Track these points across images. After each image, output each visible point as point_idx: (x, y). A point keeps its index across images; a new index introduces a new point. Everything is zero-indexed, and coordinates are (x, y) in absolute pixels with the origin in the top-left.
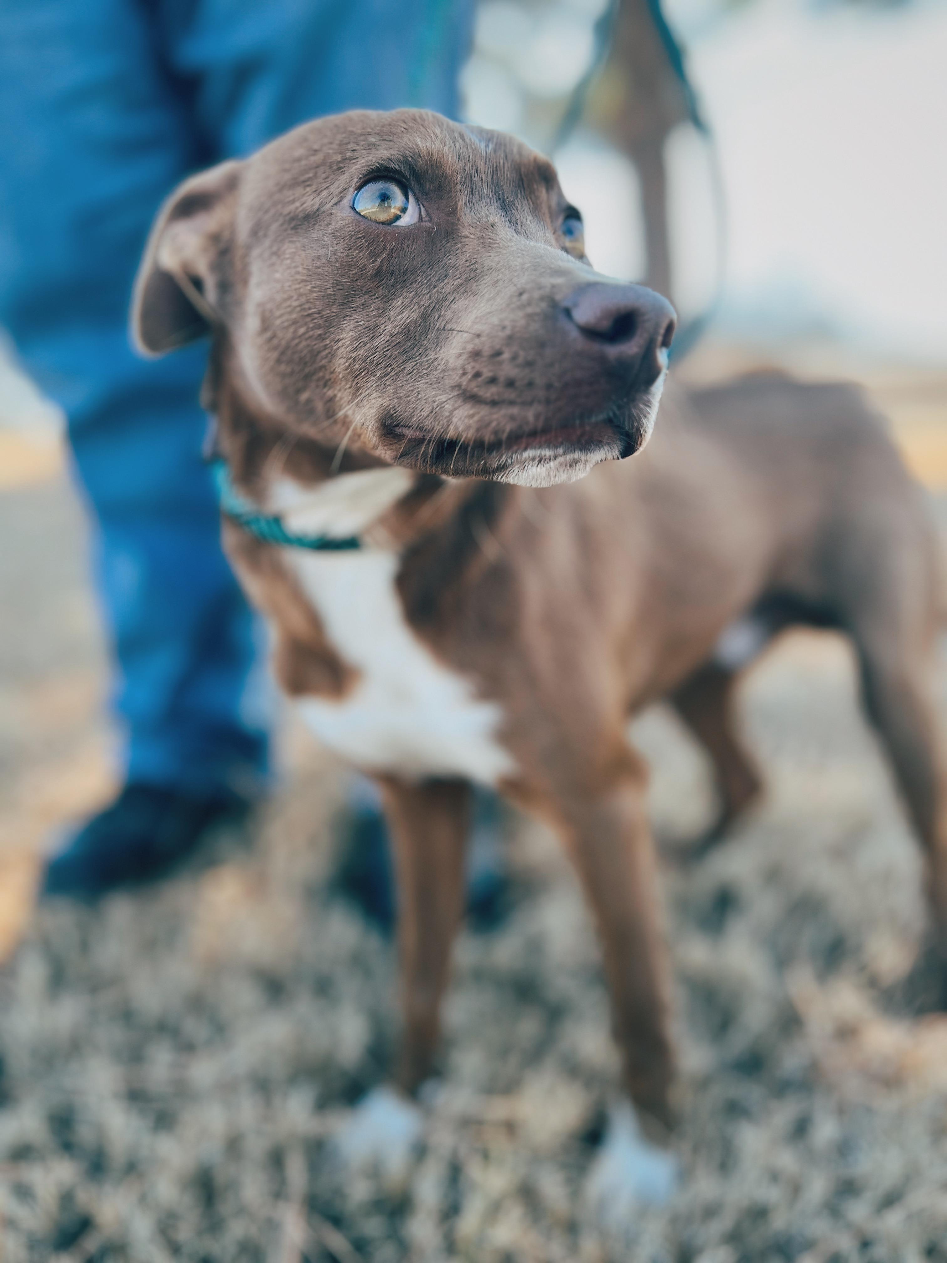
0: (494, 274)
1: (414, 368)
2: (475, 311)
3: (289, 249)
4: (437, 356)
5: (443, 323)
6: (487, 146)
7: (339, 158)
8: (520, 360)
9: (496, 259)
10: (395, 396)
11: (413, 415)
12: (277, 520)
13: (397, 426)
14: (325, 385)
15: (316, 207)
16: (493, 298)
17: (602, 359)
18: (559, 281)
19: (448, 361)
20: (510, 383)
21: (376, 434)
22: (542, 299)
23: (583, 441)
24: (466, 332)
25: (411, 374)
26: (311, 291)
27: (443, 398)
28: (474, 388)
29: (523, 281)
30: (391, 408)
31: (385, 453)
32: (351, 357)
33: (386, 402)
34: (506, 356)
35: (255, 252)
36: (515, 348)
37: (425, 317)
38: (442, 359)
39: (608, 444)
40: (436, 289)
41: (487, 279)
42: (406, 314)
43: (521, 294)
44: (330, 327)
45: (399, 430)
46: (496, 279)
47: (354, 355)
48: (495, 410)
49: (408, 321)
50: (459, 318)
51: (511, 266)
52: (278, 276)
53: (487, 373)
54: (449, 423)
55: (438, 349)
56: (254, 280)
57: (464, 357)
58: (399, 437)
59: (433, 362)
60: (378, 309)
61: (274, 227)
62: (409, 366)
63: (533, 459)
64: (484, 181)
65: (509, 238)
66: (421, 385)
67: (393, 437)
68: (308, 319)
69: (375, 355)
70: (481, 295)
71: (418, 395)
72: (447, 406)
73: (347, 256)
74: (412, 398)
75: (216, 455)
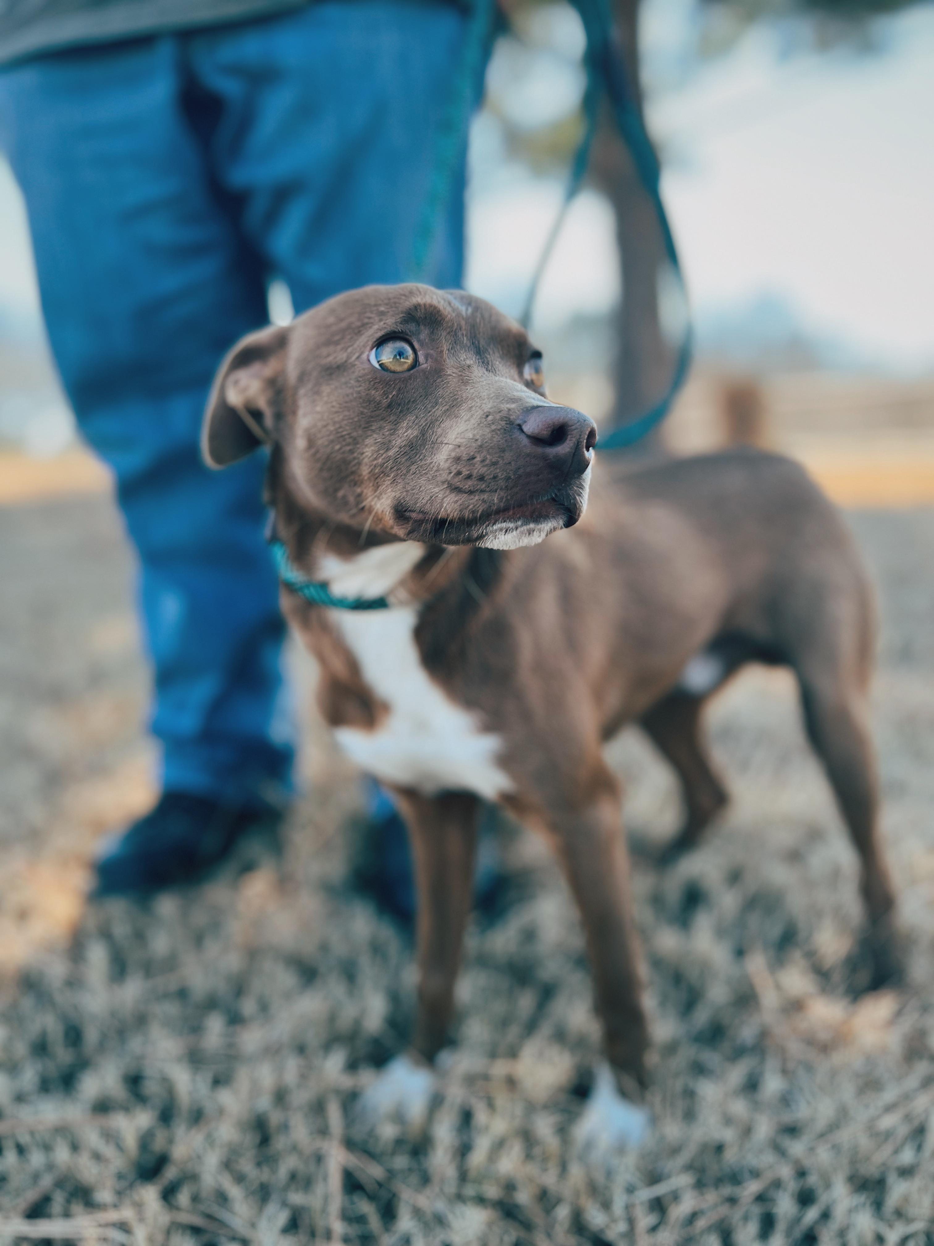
0: (470, 402)
1: (417, 469)
2: (457, 429)
3: (326, 389)
4: (432, 461)
5: (436, 437)
6: (467, 309)
7: (359, 324)
8: (488, 462)
9: (472, 391)
10: (405, 490)
11: (416, 502)
12: (324, 586)
13: (405, 511)
14: (355, 484)
15: (345, 359)
16: (469, 420)
17: (545, 458)
18: (513, 406)
19: (439, 464)
20: (481, 478)
21: (392, 518)
22: (502, 419)
23: (534, 516)
24: (451, 444)
25: (415, 474)
26: (343, 420)
27: (437, 490)
28: (457, 482)
29: (488, 406)
30: (401, 499)
31: (399, 531)
32: (372, 465)
33: (398, 494)
34: (478, 459)
35: (302, 392)
36: (485, 453)
37: (423, 433)
38: (436, 463)
39: (553, 517)
40: (430, 414)
41: (465, 406)
42: (410, 431)
43: (487, 416)
44: (357, 443)
45: (407, 514)
46: (470, 406)
47: (375, 462)
48: (472, 497)
49: (412, 436)
50: (446, 434)
51: (481, 397)
52: (318, 409)
53: (465, 472)
54: (441, 507)
55: (433, 456)
56: (301, 412)
57: (449, 461)
58: (407, 519)
59: (429, 465)
60: (391, 430)
61: (315, 374)
62: (413, 468)
63: (501, 530)
64: (464, 335)
65: (480, 375)
66: (422, 481)
67: (404, 520)
68: (341, 439)
69: (389, 462)
70: (461, 417)
71: (419, 489)
72: (439, 496)
73: (367, 394)
74: (415, 491)
75: (275, 539)
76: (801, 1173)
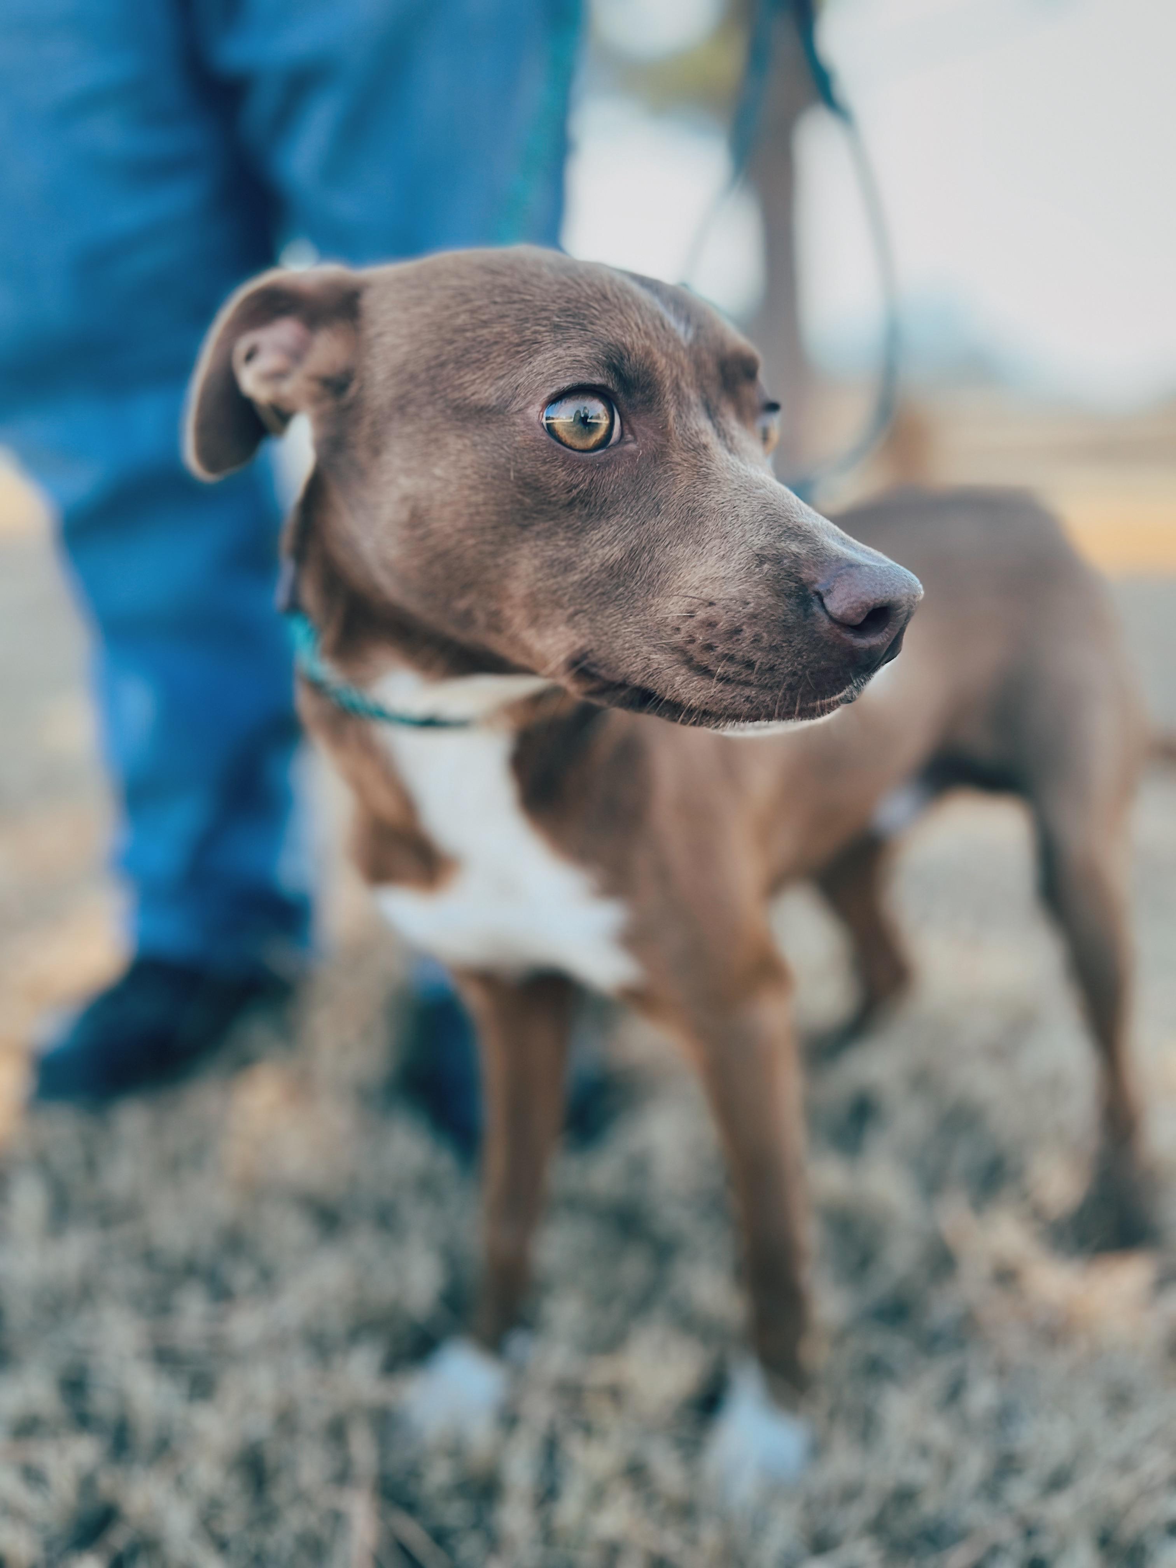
0: (720, 522)
2: (701, 568)
3: (453, 442)
6: (686, 330)
10: (595, 637)
13: (595, 667)
15: (492, 403)
16: (725, 558)
20: (749, 665)
26: (484, 503)
27: (660, 658)
28: (703, 659)
29: (757, 540)
34: (748, 634)
36: (760, 629)
37: (633, 555)
40: (645, 526)
41: (712, 528)
42: (609, 549)
43: (760, 562)
46: (723, 531)
49: (613, 559)
50: (679, 570)
51: (739, 515)
52: (437, 471)
53: (722, 649)
57: (692, 622)
60: (569, 539)
70: (707, 547)
72: (666, 669)
75: (294, 607)
76: (1030, 1531)
